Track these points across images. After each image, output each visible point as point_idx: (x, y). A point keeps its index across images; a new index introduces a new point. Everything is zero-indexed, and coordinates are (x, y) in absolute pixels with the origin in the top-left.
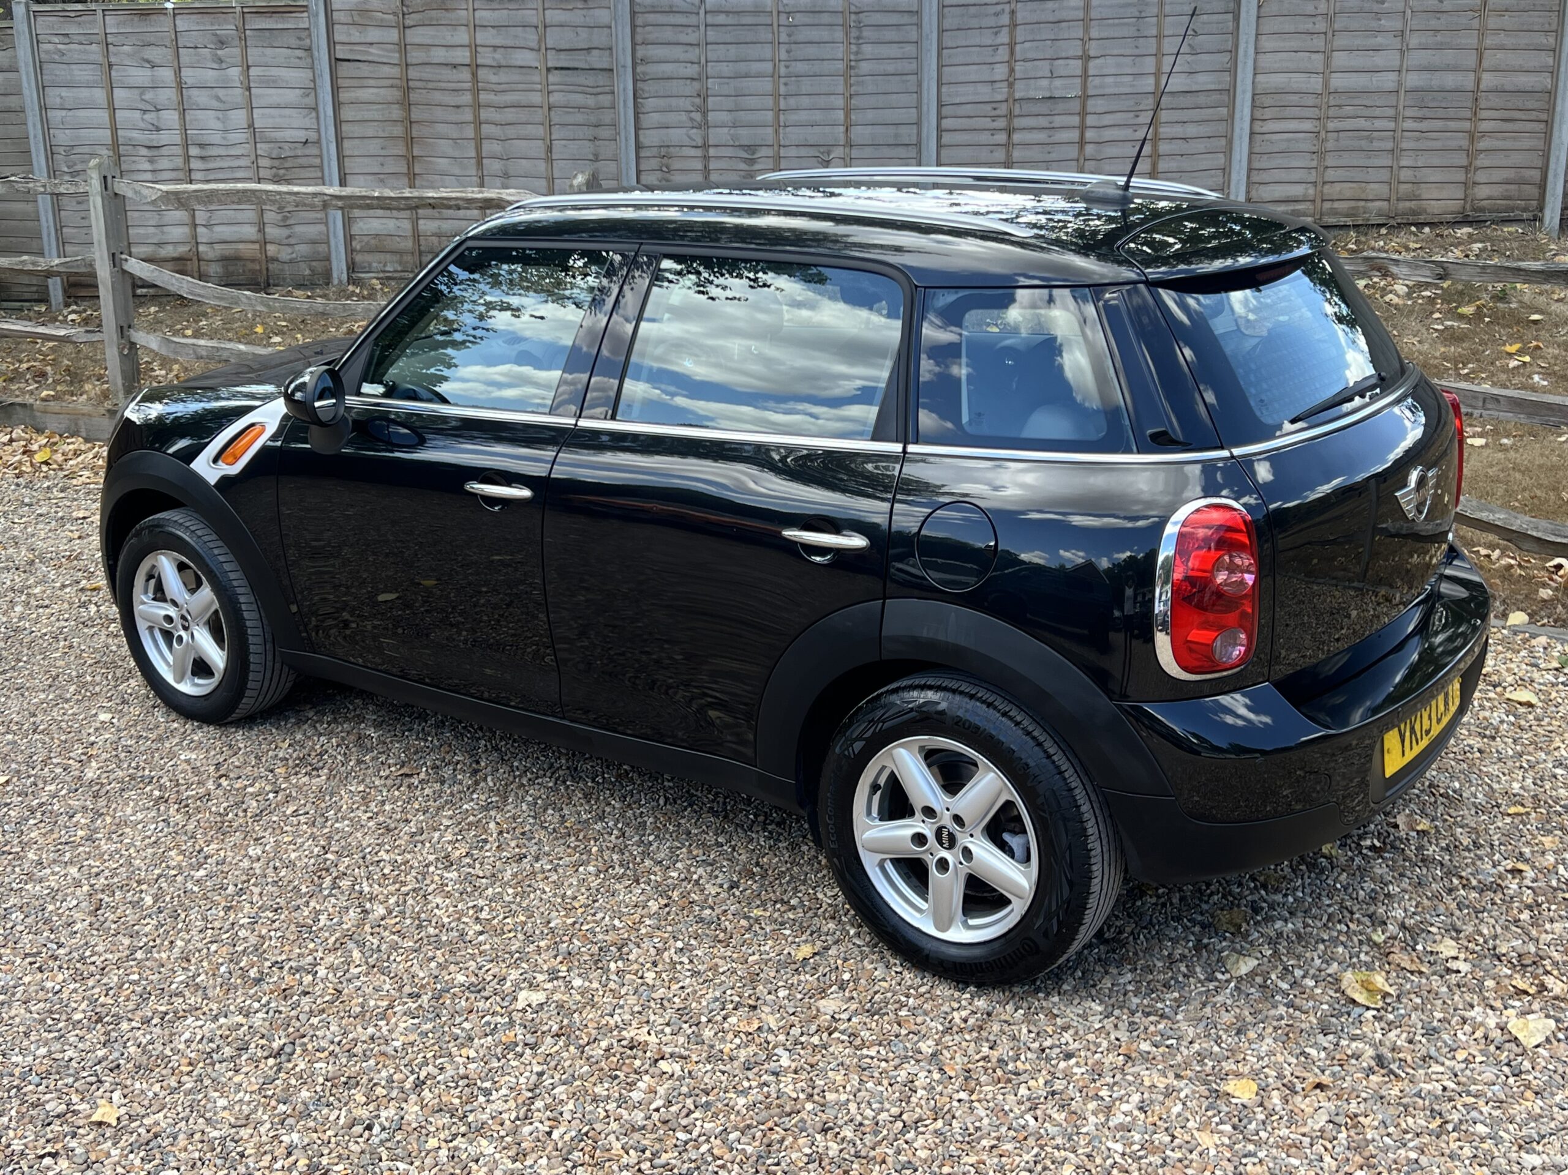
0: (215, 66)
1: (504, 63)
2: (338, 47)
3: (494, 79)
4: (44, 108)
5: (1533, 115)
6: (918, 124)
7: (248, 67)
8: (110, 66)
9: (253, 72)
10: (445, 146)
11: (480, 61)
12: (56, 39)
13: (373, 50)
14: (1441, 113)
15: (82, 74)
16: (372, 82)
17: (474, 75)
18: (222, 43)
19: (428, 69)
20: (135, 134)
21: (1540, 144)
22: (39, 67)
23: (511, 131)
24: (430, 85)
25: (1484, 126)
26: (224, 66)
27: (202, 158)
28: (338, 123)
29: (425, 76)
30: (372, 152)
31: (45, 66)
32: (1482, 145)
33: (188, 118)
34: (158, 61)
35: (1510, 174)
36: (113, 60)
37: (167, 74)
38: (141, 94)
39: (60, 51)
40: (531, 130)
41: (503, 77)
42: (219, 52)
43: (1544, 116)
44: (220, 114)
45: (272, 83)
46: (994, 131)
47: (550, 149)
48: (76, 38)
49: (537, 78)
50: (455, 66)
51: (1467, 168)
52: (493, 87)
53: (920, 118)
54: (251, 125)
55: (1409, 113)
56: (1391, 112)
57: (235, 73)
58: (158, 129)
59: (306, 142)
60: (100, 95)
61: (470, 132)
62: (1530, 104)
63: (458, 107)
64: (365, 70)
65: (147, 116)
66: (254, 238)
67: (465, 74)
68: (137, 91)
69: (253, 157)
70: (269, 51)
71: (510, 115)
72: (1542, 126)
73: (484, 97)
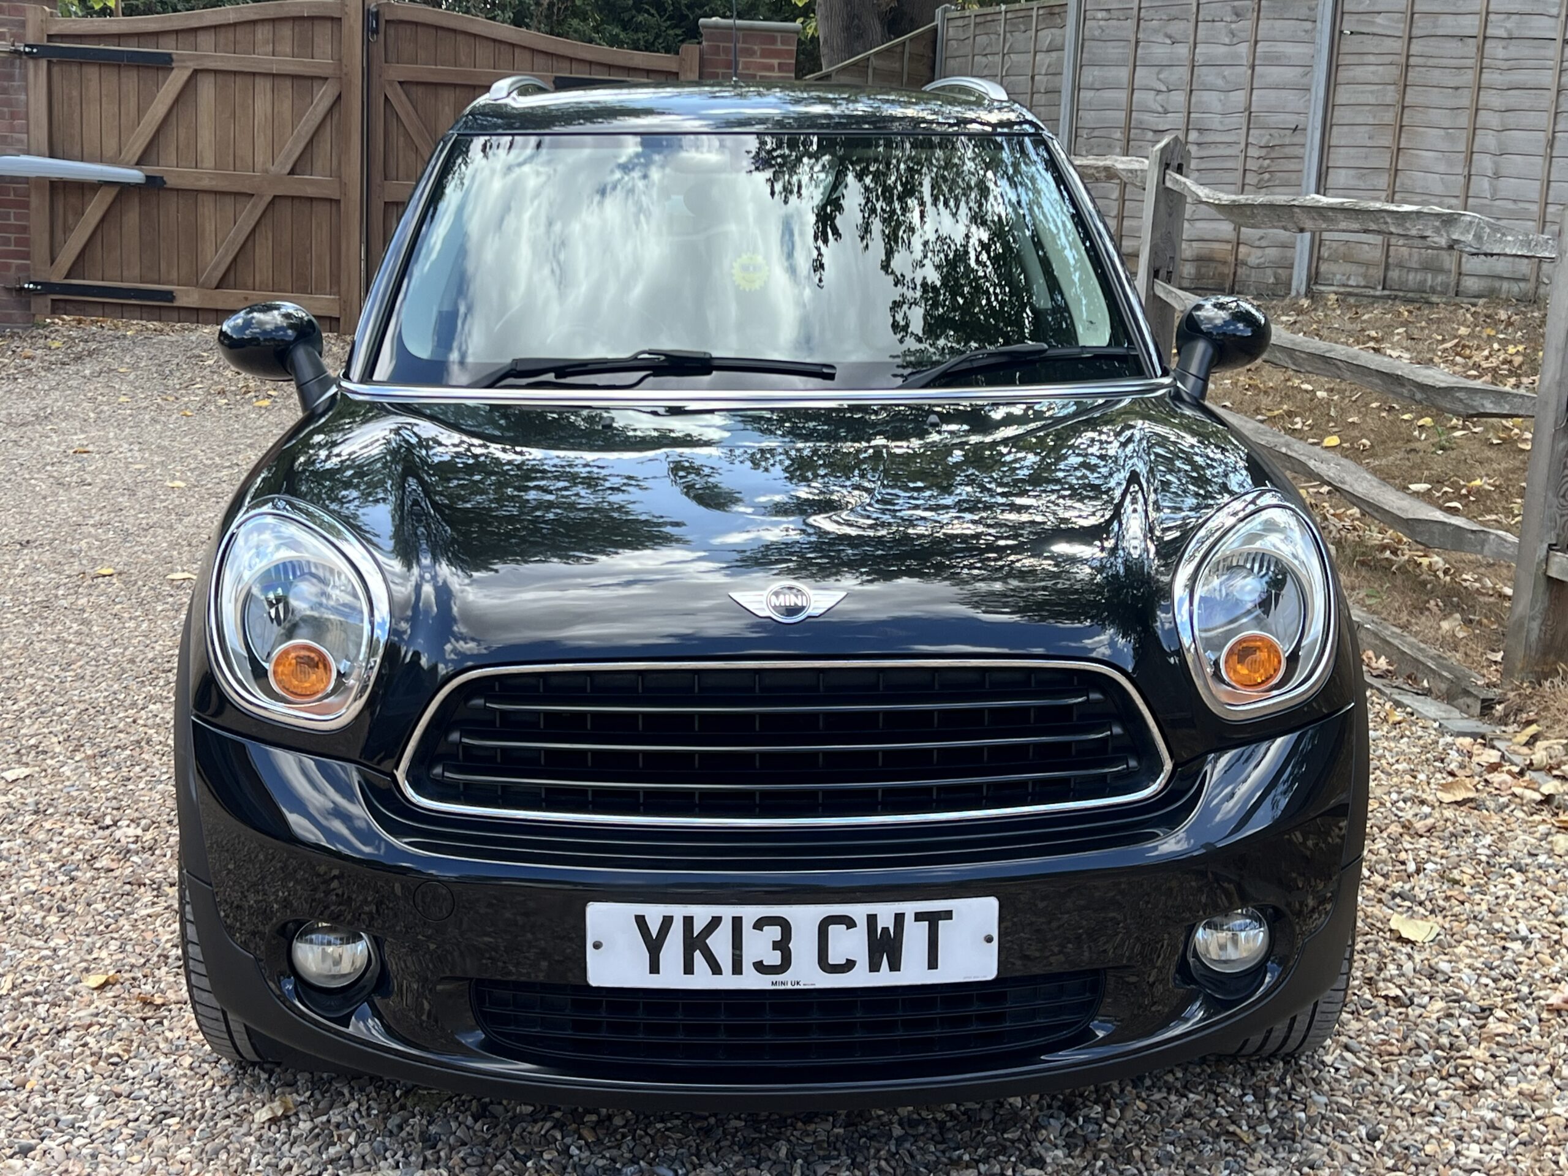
0: (1227, 41)
1: (1516, 34)
2: (1346, 17)
3: (1501, 53)
4: (1077, 87)
7: (1256, 42)
8: (1137, 42)
9: (1260, 47)
10: (1433, 136)
11: (1490, 32)
12: (1100, 15)
13: (1379, 19)
15: (1114, 51)
16: (1372, 59)
17: (1481, 49)
18: (1237, 15)
19: (1432, 42)
20: (1146, 117)
22: (1080, 45)
23: (1511, 119)
24: (1431, 62)
26: (1235, 40)
27: (1199, 144)
28: (1329, 106)
29: (1428, 51)
30: (1357, 143)
31: (1086, 44)
33: (1193, 100)
34: (1178, 37)
36: (1141, 36)
37: (1183, 50)
38: (1158, 73)
39: (1100, 27)
40: (1531, 119)
41: (1514, 51)
42: (1233, 26)
44: (1222, 96)
45: (1275, 60)
47: (1551, 143)
48: (1115, 14)
49: (1550, 53)
50: (1462, 38)
52: (1501, 64)
54: (1249, 110)
57: (1244, 49)
58: (1166, 112)
59: (1295, 129)
60: (1123, 74)
61: (1464, 120)
63: (1457, 88)
64: (1370, 44)
65: (1159, 98)
66: (1228, 237)
67: (1471, 47)
68: (1156, 69)
69: (1243, 145)
70: (1279, 24)
71: (1514, 98)
73: (1486, 76)
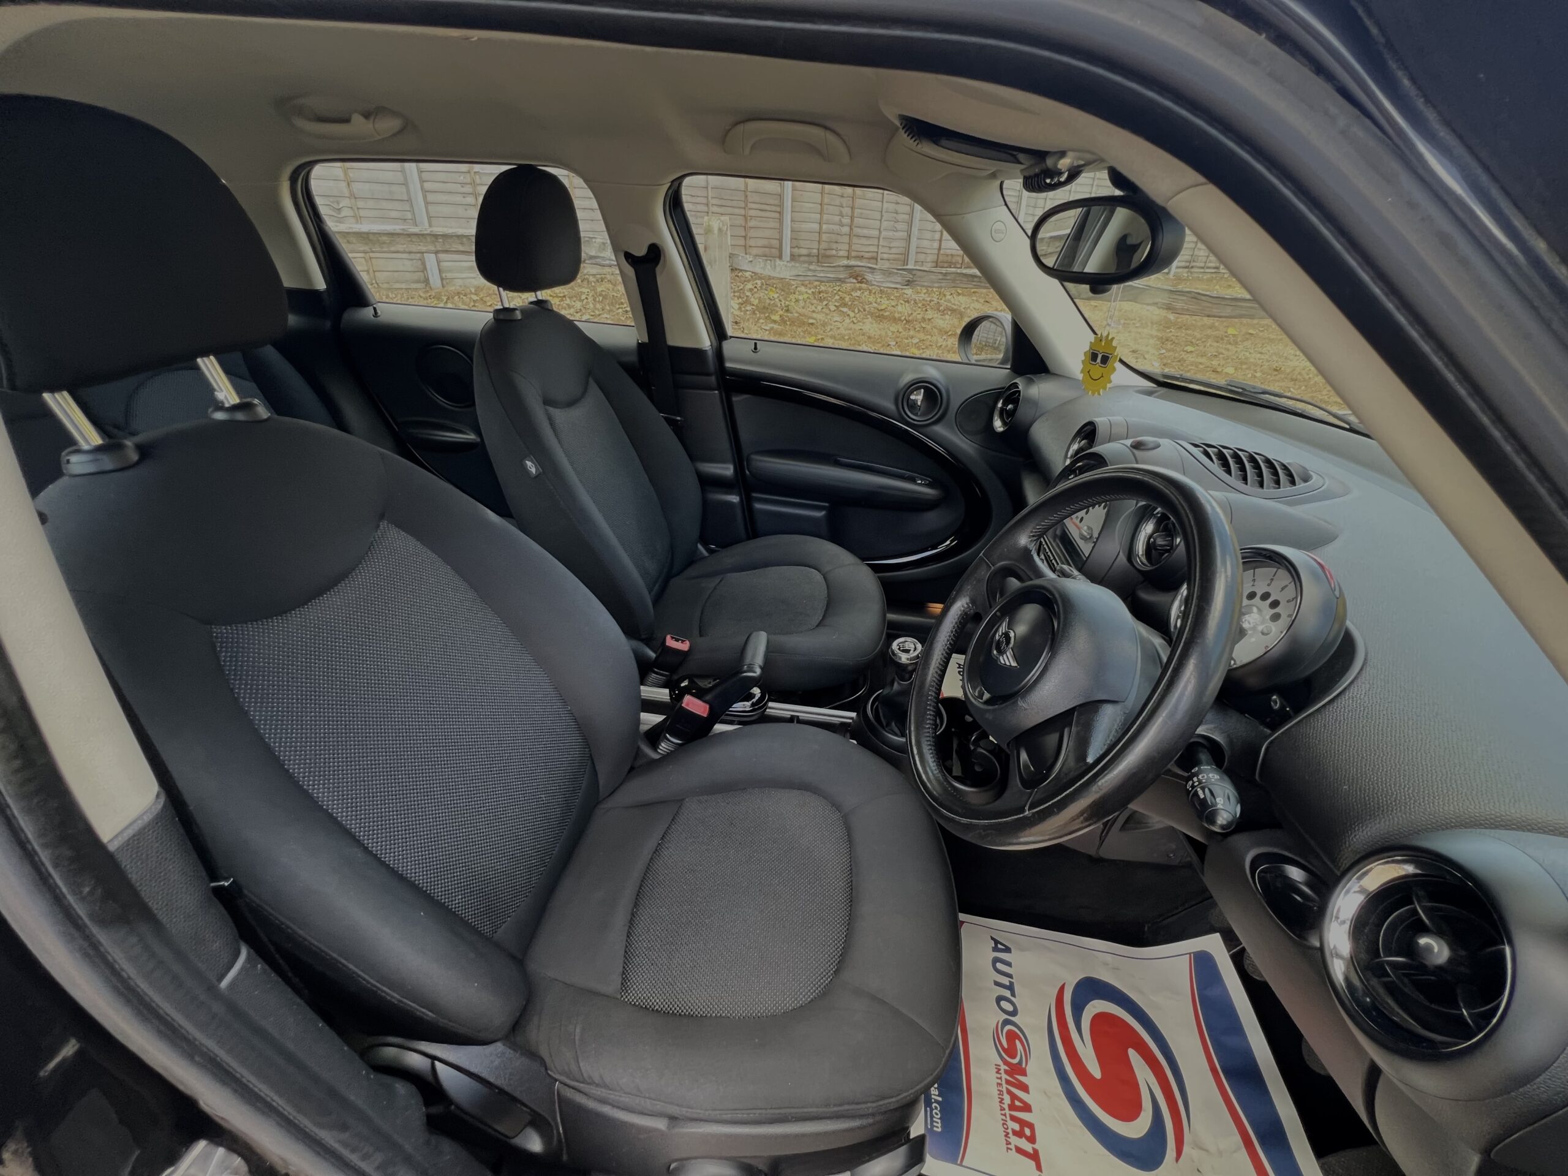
5: (774, 208)
6: (405, 184)
14: (729, 203)
21: (777, 225)
25: (752, 213)
32: (752, 223)
35: (765, 242)
43: (778, 209)
46: (465, 195)
51: (745, 237)
53: (406, 178)
55: (714, 201)
56: (704, 201)
62: (772, 202)
72: (777, 215)
